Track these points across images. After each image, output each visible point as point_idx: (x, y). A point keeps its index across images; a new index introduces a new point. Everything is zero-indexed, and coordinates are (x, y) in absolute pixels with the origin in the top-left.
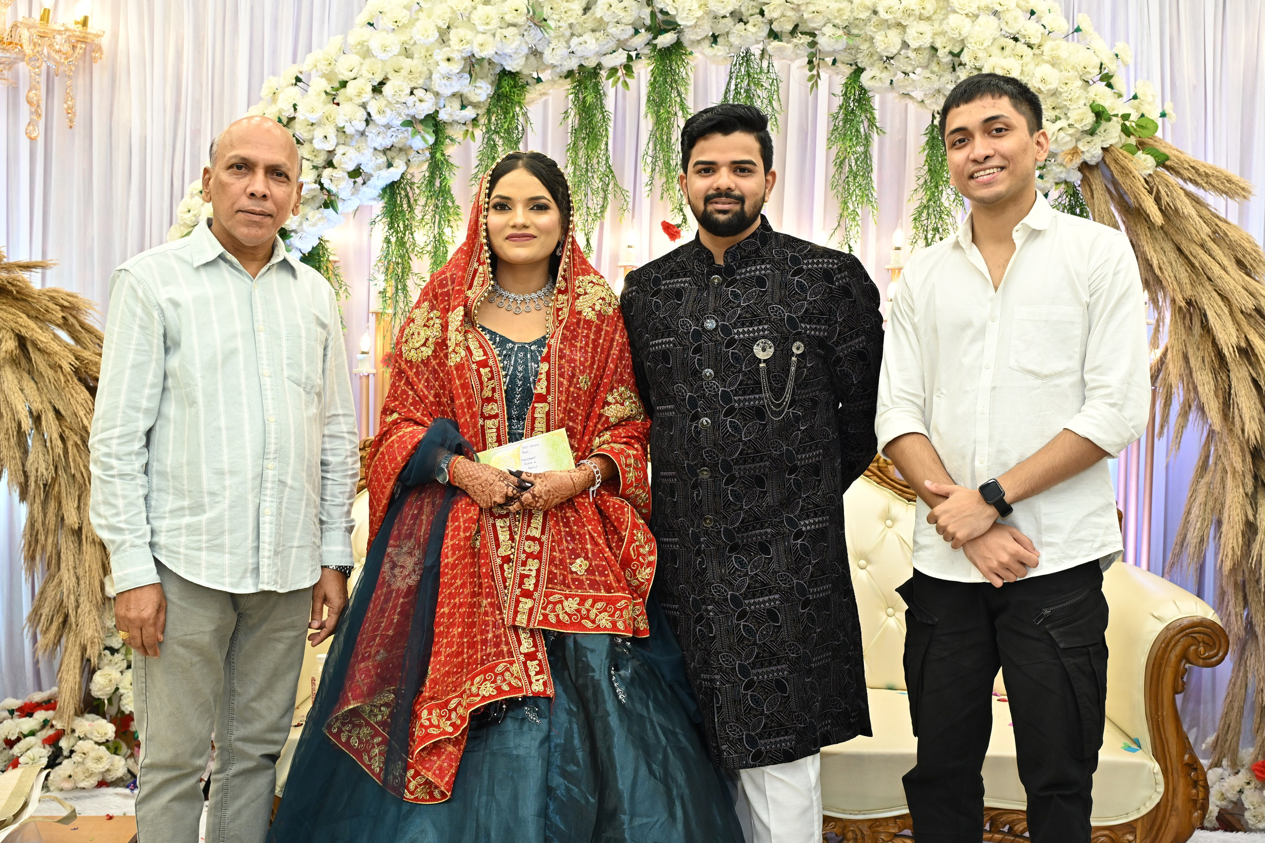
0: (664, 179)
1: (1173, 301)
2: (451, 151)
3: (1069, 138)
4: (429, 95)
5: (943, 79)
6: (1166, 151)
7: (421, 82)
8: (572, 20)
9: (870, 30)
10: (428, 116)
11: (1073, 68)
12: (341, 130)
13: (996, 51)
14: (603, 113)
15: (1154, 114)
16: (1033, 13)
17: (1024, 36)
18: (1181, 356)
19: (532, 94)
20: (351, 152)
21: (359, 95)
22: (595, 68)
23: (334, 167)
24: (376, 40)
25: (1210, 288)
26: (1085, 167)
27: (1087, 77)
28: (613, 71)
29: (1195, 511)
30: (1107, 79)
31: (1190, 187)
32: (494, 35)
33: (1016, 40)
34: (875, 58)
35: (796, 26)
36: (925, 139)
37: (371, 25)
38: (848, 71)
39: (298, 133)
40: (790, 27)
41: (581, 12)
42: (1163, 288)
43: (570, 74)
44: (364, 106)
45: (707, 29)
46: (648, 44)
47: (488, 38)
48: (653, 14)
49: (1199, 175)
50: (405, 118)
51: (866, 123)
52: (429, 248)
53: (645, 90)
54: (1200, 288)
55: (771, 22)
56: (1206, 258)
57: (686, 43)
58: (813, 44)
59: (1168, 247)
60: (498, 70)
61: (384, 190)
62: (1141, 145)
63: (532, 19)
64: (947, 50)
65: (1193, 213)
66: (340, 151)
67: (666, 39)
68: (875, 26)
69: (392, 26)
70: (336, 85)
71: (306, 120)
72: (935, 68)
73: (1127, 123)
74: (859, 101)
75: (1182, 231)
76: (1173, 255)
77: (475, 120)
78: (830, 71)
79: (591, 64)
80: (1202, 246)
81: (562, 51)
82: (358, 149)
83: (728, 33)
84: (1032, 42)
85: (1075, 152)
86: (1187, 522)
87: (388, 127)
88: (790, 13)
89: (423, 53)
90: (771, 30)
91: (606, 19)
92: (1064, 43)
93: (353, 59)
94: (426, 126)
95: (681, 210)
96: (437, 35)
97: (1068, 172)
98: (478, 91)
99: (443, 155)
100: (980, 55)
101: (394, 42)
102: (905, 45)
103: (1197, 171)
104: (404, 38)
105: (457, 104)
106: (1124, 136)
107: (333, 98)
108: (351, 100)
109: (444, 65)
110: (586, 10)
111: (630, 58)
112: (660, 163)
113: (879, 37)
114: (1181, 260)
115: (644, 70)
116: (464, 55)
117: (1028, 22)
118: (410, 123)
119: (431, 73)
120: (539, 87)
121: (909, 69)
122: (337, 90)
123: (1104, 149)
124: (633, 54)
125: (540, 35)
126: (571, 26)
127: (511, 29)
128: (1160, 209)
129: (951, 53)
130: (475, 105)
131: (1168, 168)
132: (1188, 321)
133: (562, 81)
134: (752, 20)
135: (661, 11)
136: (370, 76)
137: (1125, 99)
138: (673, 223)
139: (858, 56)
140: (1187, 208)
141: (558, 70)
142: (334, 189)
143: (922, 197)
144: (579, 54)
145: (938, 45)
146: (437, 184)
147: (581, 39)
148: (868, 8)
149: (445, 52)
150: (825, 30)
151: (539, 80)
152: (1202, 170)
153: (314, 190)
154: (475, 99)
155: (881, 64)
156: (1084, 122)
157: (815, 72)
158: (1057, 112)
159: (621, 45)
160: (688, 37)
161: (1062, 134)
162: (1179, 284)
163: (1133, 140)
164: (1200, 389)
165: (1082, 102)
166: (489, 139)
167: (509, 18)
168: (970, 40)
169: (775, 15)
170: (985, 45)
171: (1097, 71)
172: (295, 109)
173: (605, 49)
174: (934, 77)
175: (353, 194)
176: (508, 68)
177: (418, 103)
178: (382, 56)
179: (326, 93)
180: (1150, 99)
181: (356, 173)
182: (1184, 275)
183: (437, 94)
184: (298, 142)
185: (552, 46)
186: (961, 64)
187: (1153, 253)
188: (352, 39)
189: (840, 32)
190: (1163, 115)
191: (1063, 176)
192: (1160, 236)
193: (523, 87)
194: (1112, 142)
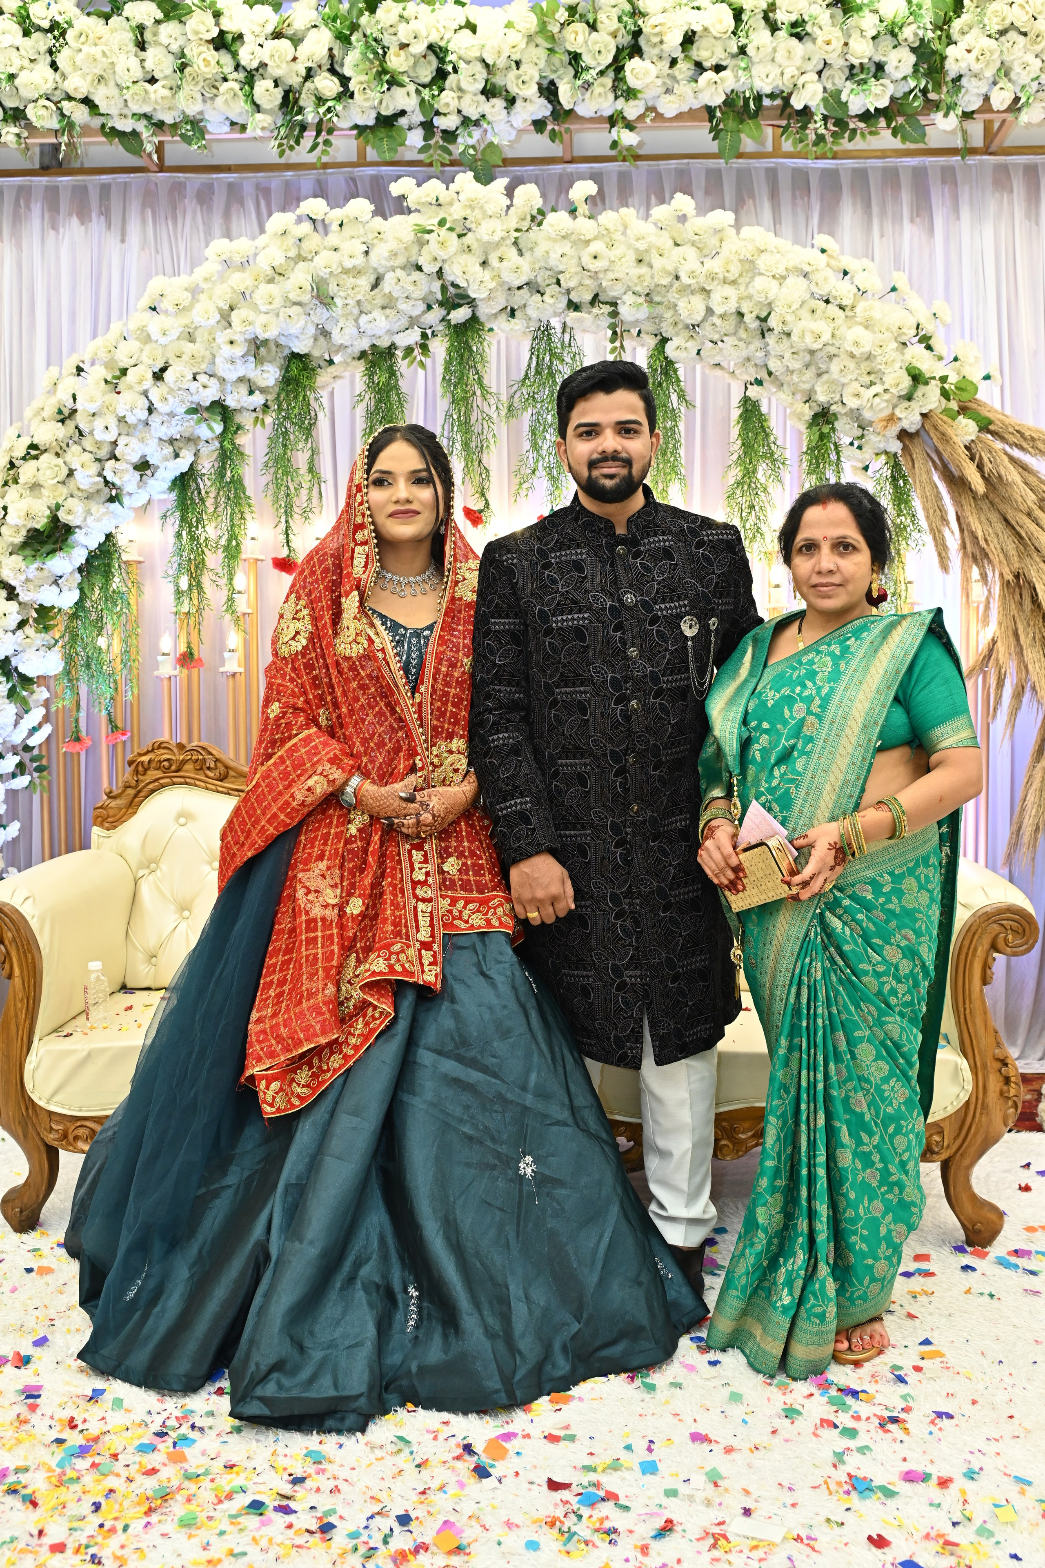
0: (463, 464)
1: (1002, 575)
2: (242, 440)
3: (884, 405)
4: (213, 383)
5: (752, 347)
6: (991, 415)
7: (204, 367)
8: (359, 297)
9: (672, 296)
10: (213, 403)
11: (888, 329)
12: (121, 420)
13: (805, 313)
14: (398, 395)
15: (975, 376)
16: (845, 273)
17: (835, 298)
18: (1010, 633)
19: (323, 378)
20: (134, 442)
21: (140, 382)
22: (390, 348)
23: (117, 459)
24: (155, 324)
25: (1037, 559)
26: (904, 435)
27: (904, 339)
28: (409, 350)
29: (1031, 798)
30: (926, 341)
31: (1016, 453)
32: (278, 315)
33: (827, 302)
34: (680, 326)
35: (596, 296)
36: (739, 412)
37: (154, 309)
38: (652, 342)
39: (81, 426)
40: (589, 297)
41: (368, 288)
42: (990, 562)
43: (363, 355)
44: (145, 394)
45: (501, 301)
46: (443, 320)
47: (270, 318)
48: (444, 288)
49: (1025, 439)
50: (187, 405)
51: (674, 397)
52: (223, 542)
53: (440, 370)
54: (1028, 560)
55: (568, 292)
56: (1033, 527)
57: (482, 319)
58: (614, 314)
59: (994, 517)
60: (287, 352)
61: (174, 482)
62: (963, 410)
63: (318, 297)
64: (754, 315)
65: (1018, 479)
66: (122, 442)
67: (460, 315)
68: (679, 291)
69: (171, 309)
70: (118, 373)
71: (84, 410)
72: (743, 334)
73: (946, 386)
74: (666, 373)
75: (1007, 500)
76: (999, 526)
77: (266, 406)
78: (634, 343)
79: (384, 343)
80: (1029, 515)
81: (351, 330)
82: (142, 440)
83: (525, 306)
84: (844, 303)
85: (891, 419)
86: (1023, 809)
87: (172, 415)
88: (587, 282)
89: (206, 336)
90: (570, 301)
91: (395, 295)
92: (877, 304)
93: (133, 345)
94: (213, 413)
95: (483, 495)
96: (218, 317)
97: (887, 442)
98: (265, 375)
99: (233, 444)
100: (789, 318)
101: (175, 325)
102: (710, 311)
103: (1022, 435)
104: (185, 321)
105: (244, 390)
106: (944, 401)
107: (113, 386)
108: (130, 387)
109: (227, 348)
110: (375, 286)
111: (424, 336)
112: (458, 445)
113: (682, 304)
114: (1008, 531)
115: (439, 347)
116: (248, 337)
117: (841, 283)
118: (193, 411)
119: (214, 356)
120: (331, 369)
121: (716, 337)
122: (118, 378)
123: (924, 416)
124: (429, 332)
125: (326, 314)
126: (359, 302)
127: (297, 308)
128: (983, 477)
129: (758, 317)
130: (263, 391)
131: (993, 433)
132: (1017, 597)
133: (356, 363)
134: (548, 291)
135: (453, 285)
136: (151, 362)
137: (944, 362)
138: (475, 508)
139: (663, 325)
140: (1012, 475)
141: (349, 351)
142: (118, 482)
143: (736, 473)
144: (369, 333)
145: (744, 310)
146: (229, 474)
147: (370, 317)
148: (669, 274)
149: (228, 334)
150: (625, 298)
151: (331, 362)
152: (1027, 433)
153: (97, 483)
154: (262, 383)
155: (686, 334)
156: (900, 387)
157: (617, 344)
158: (872, 377)
159: (413, 322)
160: (483, 311)
161: (877, 399)
162: (1006, 556)
163: (954, 405)
164: (1030, 667)
165: (897, 365)
166: (281, 425)
167: (293, 296)
168: (778, 303)
169: (572, 284)
170: (794, 308)
171: (913, 332)
172: (74, 398)
173: (396, 328)
174: (741, 344)
175: (139, 487)
176: (296, 350)
177: (201, 389)
178: (163, 340)
179: (106, 381)
180: (972, 360)
181: (143, 466)
182: (1011, 546)
183: (222, 380)
184: (81, 434)
185: (340, 325)
186: (769, 330)
187: (977, 524)
188: (132, 325)
189: (641, 300)
190: (987, 377)
191: (882, 446)
192: (985, 505)
193: (313, 370)
194: (932, 406)
